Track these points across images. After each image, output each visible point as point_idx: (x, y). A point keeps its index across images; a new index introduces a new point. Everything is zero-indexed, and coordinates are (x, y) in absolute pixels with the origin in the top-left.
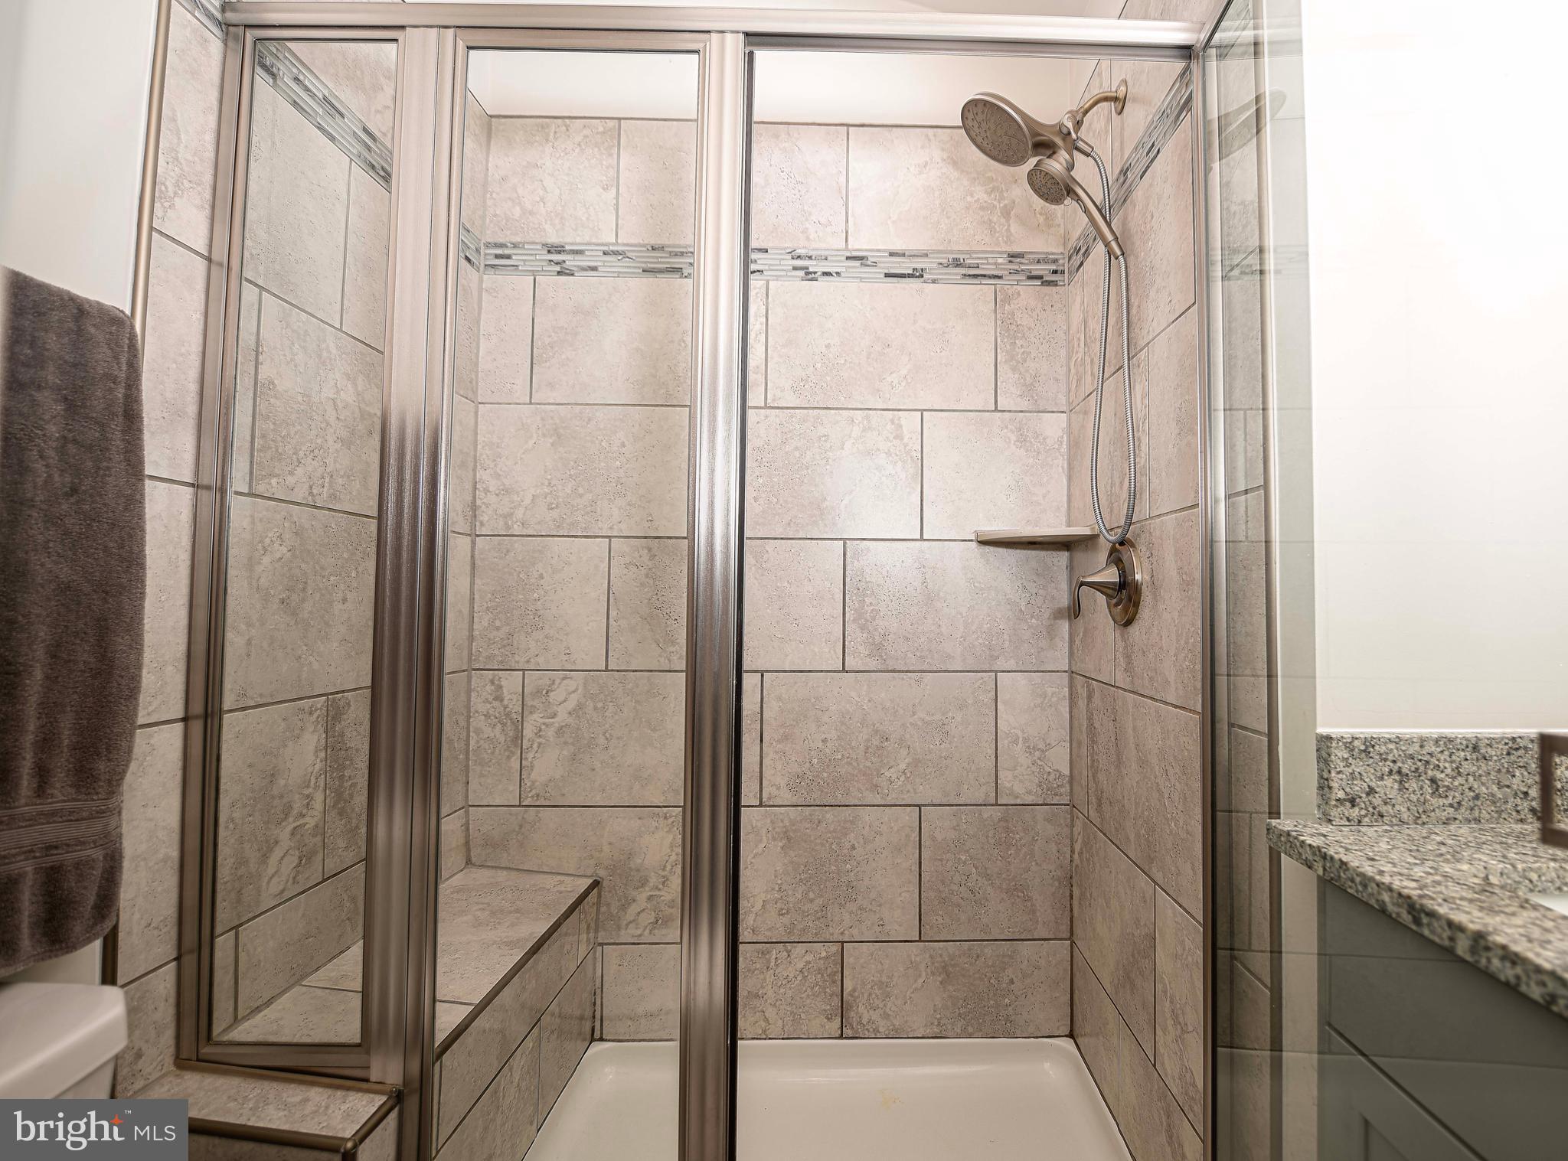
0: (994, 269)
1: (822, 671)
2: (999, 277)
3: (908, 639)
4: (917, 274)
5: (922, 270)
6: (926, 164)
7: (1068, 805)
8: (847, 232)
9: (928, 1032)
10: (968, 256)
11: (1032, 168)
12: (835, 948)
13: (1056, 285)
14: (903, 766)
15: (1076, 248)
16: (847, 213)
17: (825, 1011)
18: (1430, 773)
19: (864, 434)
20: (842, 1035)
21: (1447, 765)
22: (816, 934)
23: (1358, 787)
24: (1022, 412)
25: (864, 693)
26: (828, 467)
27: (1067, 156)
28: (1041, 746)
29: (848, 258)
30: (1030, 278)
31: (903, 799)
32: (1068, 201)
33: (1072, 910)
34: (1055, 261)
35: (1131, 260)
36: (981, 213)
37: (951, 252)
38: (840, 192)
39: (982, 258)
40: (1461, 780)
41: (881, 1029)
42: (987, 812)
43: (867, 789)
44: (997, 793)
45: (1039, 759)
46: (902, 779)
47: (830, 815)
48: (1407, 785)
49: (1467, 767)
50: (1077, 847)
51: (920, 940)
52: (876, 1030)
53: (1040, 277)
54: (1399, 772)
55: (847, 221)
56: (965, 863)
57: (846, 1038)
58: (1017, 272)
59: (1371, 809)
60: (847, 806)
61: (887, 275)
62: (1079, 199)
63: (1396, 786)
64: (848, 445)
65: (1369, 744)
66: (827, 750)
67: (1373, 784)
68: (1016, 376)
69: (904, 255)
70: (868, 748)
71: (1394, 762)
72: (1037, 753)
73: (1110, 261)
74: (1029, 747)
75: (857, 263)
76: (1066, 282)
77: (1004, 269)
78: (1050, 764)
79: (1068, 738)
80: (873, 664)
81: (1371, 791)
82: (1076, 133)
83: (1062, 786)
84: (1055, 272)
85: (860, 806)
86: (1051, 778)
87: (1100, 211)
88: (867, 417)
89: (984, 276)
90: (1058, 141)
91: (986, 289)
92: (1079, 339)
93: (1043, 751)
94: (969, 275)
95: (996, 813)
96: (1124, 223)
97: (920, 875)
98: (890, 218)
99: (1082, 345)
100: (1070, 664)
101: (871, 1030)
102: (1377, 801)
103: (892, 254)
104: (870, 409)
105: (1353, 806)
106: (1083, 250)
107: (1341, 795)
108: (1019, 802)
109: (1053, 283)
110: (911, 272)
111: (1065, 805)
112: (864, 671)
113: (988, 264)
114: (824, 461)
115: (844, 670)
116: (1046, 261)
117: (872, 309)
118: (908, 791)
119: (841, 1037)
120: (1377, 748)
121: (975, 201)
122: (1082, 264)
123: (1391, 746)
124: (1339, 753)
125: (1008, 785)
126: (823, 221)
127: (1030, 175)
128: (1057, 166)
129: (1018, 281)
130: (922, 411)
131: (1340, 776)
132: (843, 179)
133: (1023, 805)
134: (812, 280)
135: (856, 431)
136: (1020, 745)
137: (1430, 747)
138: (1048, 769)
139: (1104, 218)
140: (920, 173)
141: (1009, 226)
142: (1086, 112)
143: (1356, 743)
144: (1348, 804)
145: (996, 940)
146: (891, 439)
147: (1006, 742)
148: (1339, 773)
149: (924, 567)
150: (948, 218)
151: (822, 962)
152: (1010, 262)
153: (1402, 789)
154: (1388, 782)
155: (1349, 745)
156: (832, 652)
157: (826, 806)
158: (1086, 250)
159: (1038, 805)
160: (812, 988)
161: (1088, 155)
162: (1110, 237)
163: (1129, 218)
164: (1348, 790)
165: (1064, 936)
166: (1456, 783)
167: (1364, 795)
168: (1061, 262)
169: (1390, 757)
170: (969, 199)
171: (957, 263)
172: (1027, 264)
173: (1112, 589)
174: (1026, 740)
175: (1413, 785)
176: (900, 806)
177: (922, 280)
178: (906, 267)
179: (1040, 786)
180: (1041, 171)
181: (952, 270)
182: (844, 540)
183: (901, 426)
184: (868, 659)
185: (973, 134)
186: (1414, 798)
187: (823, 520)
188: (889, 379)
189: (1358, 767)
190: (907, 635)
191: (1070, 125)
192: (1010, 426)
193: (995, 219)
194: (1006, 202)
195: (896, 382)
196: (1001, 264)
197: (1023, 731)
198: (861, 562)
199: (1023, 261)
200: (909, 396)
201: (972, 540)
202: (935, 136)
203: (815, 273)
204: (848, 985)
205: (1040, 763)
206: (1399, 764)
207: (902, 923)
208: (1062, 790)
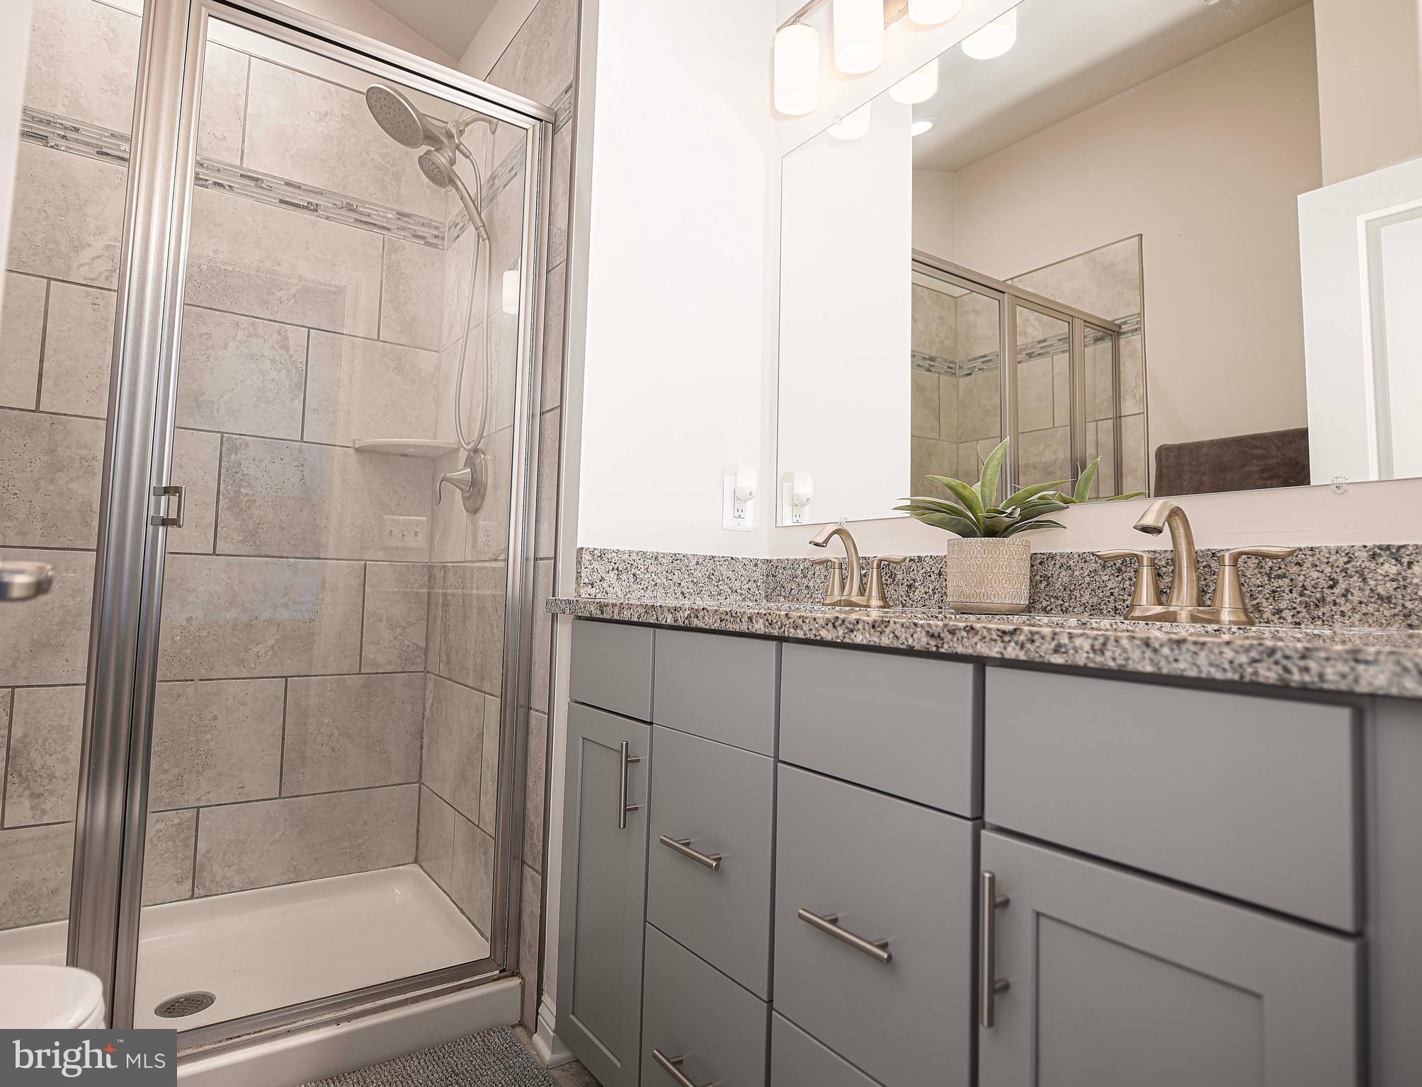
0: (384, 222)
1: (190, 554)
2: (388, 229)
3: (283, 528)
4: (312, 208)
5: (317, 205)
6: (326, 114)
7: (423, 672)
8: (243, 152)
9: (284, 879)
10: (361, 205)
11: (422, 154)
12: (189, 814)
13: (437, 248)
14: (271, 642)
15: (455, 222)
16: (244, 135)
17: (175, 875)
18: (633, 570)
19: (248, 339)
20: (193, 895)
21: (642, 567)
22: (169, 803)
23: (596, 577)
24: (401, 345)
25: (234, 575)
26: (208, 364)
27: (451, 154)
28: (403, 623)
29: (242, 175)
30: (415, 236)
31: (270, 672)
32: (449, 187)
33: (421, 758)
34: (437, 228)
35: (494, 243)
36: (375, 171)
37: (345, 197)
38: (238, 113)
39: (373, 210)
40: (648, 575)
41: (235, 884)
42: (351, 680)
43: (233, 663)
44: (360, 664)
45: (399, 634)
46: (270, 653)
47: (190, 689)
48: (621, 577)
49: (652, 568)
50: (428, 704)
51: (280, 797)
52: (230, 885)
53: (423, 238)
54: (617, 569)
55: (243, 142)
56: (327, 725)
57: (197, 898)
58: (404, 229)
59: (602, 590)
60: (210, 680)
61: (281, 201)
62: (457, 189)
63: (616, 577)
64: (232, 346)
65: (602, 554)
66: (192, 628)
67: (603, 576)
68: (398, 315)
69: (299, 188)
70: (235, 626)
71: (615, 563)
72: (399, 630)
73: (478, 243)
74: (391, 625)
75: (253, 183)
76: (446, 247)
77: (394, 224)
78: (409, 639)
79: (426, 617)
80: (245, 549)
81: (602, 579)
82: (458, 139)
83: (419, 657)
84: (436, 237)
85: (225, 679)
86: (410, 649)
87: (473, 201)
88: (253, 324)
89: (375, 225)
90: (445, 140)
91: (376, 236)
92: (453, 296)
93: (404, 628)
94: (361, 221)
95: (359, 680)
96: (490, 215)
97: (283, 739)
98: (288, 151)
99: (455, 299)
100: (430, 557)
101: (225, 886)
102: (605, 585)
103: (287, 184)
104: (257, 318)
105: (592, 587)
106: (460, 226)
107: (586, 581)
108: (380, 670)
109: (436, 246)
110: (306, 205)
111: (420, 672)
112: (236, 556)
113: (378, 215)
114: (204, 358)
115: (214, 554)
116: (429, 226)
117: (264, 228)
118: (276, 665)
119: (192, 897)
120: (606, 555)
121: (370, 160)
122: (458, 236)
123: (614, 555)
124: (586, 557)
125: (371, 657)
126: (218, 134)
127: (420, 158)
128: (443, 160)
129: (404, 236)
130: (309, 328)
131: (586, 570)
132: (242, 102)
133: (383, 673)
134: (202, 186)
135: (241, 335)
136: (384, 623)
137: (634, 556)
138: (407, 643)
139: (477, 210)
140: (321, 120)
141: (399, 188)
142: (468, 124)
143: (596, 551)
144: (590, 586)
145: (352, 790)
146: (277, 348)
147: (371, 620)
148: (586, 568)
149: (302, 465)
150: (345, 167)
151: (174, 829)
152: (399, 219)
153: (618, 579)
154: (612, 574)
155: (592, 553)
156: (202, 536)
157: (187, 681)
158: (463, 227)
159: (397, 673)
160: (162, 856)
161: (467, 157)
162: (480, 224)
163: (494, 213)
164: (590, 578)
165: (415, 781)
166: (646, 577)
167: (598, 581)
168: (442, 229)
169: (613, 561)
170: (365, 156)
171: (350, 208)
172: (413, 224)
173: (466, 485)
174: (389, 619)
175: (624, 576)
176: (267, 678)
177: (316, 214)
178: (302, 199)
179: (399, 657)
180: (429, 160)
181: (343, 212)
182: (222, 433)
183: (287, 338)
184: (241, 545)
185: (375, 113)
186: (624, 584)
187: (199, 412)
188: (278, 294)
189: (596, 565)
190: (283, 525)
191: (454, 131)
192: (390, 356)
193: (387, 180)
194: (398, 168)
195: (284, 298)
196: (391, 219)
197: (387, 611)
198: (239, 455)
199: (410, 221)
200: (297, 313)
201: (350, 447)
202: (336, 92)
203: (206, 180)
204: (202, 847)
205: (400, 638)
206: (617, 565)
207: (261, 781)
208: (418, 660)
